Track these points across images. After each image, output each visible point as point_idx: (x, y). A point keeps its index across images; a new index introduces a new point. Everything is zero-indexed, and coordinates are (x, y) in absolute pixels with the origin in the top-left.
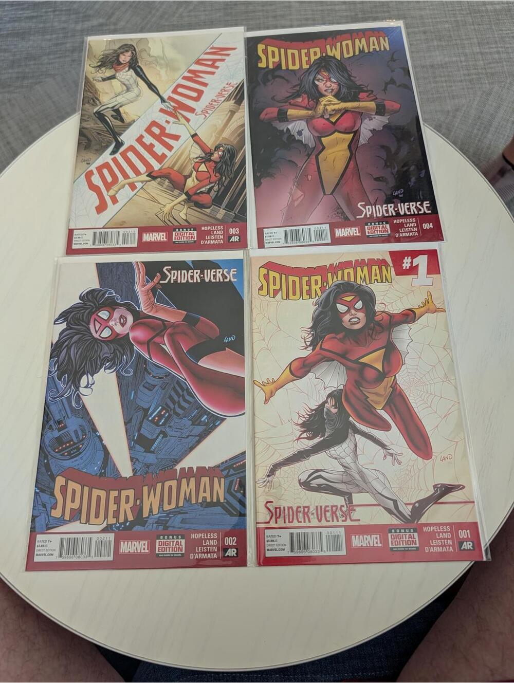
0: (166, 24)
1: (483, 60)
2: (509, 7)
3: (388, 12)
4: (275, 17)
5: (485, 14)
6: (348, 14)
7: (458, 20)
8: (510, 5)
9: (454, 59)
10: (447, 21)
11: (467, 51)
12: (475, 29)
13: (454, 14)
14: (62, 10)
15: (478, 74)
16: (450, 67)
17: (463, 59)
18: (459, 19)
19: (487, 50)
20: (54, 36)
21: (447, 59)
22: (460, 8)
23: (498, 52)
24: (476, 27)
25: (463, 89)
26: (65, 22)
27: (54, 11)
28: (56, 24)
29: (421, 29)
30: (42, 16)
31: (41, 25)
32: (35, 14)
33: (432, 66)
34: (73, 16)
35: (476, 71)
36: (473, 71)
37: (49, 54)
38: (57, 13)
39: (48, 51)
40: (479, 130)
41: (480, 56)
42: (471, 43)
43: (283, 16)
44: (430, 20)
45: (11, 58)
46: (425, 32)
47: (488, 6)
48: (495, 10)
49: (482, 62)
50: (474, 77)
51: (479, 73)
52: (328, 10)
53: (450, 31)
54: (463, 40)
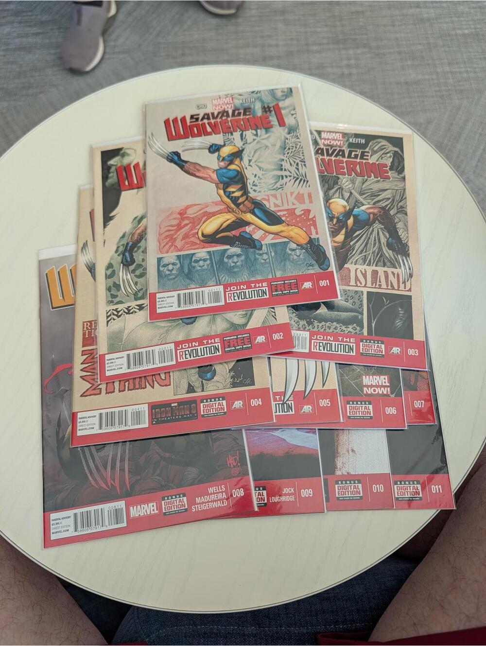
0: (163, 41)
1: (453, 79)
2: (476, 31)
3: (366, 34)
4: (262, 37)
5: (454, 38)
8: (477, 30)
9: (427, 77)
10: (420, 44)
11: (438, 70)
12: (445, 51)
13: (426, 37)
16: (423, 84)
17: (434, 76)
18: (431, 41)
19: (457, 70)
21: (420, 77)
23: (467, 72)
24: (447, 49)
27: (59, 28)
29: (396, 50)
30: (47, 33)
32: (40, 31)
33: (406, 83)
35: (446, 88)
36: (443, 88)
38: (61, 30)
40: (449, 141)
41: (450, 75)
42: (442, 64)
43: (269, 36)
44: (405, 43)
45: (18, 70)
46: (400, 53)
48: (464, 35)
49: (451, 81)
50: (445, 93)
51: (449, 90)
53: (422, 52)
54: (434, 60)
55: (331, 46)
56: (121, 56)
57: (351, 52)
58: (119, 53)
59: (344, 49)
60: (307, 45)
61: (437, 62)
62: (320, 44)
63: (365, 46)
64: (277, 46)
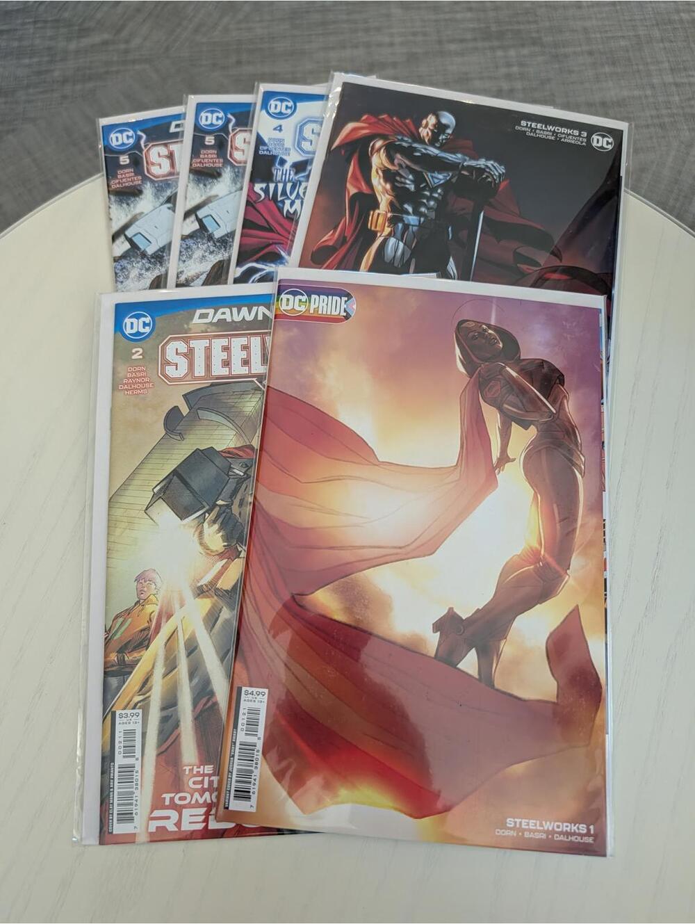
0: (204, 40)
1: (679, 95)
3: (536, 22)
4: (367, 30)
6: (476, 25)
7: (639, 35)
9: (636, 93)
10: (623, 37)
11: (654, 81)
12: (665, 48)
13: (633, 26)
14: (46, 22)
15: (672, 115)
16: (630, 105)
17: (649, 92)
18: (641, 33)
19: (685, 80)
20: (35, 60)
21: (625, 93)
22: (642, 17)
24: (667, 45)
25: (651, 138)
26: (51, 38)
27: (35, 22)
28: (37, 42)
29: (585, 48)
31: (16, 44)
34: (63, 30)
35: (669, 111)
36: (664, 112)
37: (28, 86)
38: (39, 25)
39: (25, 82)
41: (674, 89)
42: (660, 70)
43: (378, 29)
44: (598, 36)
46: (591, 53)
47: (682, 15)
49: (677, 98)
50: (666, 120)
52: (446, 20)
53: (627, 51)
54: (647, 64)
55: (480, 44)
56: (137, 67)
57: (512, 53)
58: (134, 62)
59: (499, 47)
60: (440, 42)
61: (652, 68)
62: (462, 41)
63: (534, 42)
64: (391, 44)
